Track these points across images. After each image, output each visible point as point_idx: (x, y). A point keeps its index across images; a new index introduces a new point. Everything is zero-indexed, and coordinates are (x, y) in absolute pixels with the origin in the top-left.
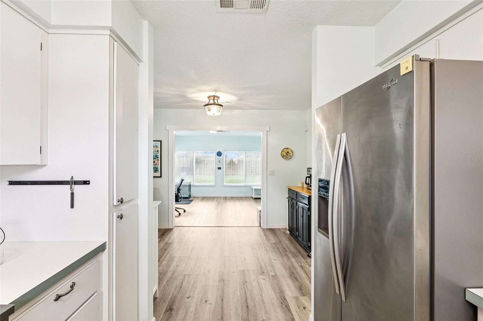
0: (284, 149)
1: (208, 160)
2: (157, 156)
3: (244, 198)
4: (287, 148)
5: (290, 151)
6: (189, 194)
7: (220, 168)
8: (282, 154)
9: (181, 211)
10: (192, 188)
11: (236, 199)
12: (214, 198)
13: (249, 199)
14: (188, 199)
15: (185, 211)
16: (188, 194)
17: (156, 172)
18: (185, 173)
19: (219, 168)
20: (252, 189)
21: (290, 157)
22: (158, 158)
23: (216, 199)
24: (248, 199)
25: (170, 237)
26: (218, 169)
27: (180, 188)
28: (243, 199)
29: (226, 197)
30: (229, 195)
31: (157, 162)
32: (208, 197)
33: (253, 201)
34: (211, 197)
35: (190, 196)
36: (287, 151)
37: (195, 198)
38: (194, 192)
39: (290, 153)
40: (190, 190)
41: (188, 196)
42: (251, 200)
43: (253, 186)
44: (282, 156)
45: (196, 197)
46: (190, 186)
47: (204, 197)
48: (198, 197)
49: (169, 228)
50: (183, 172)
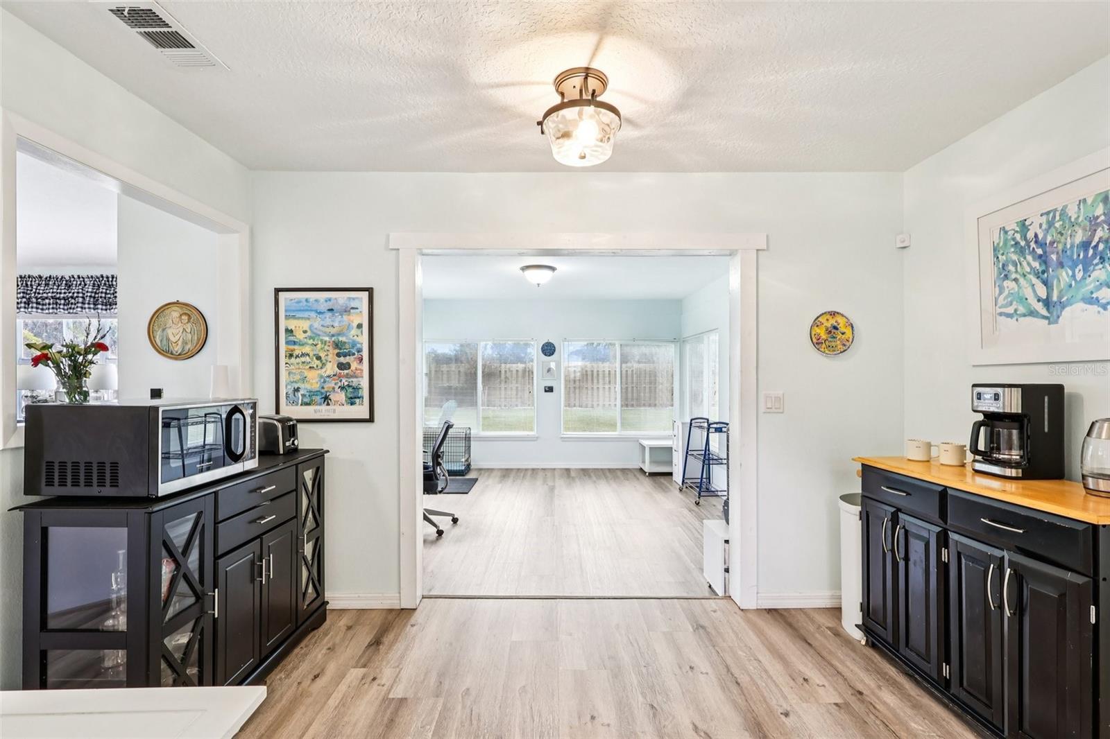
0: (820, 315)
1: (509, 369)
2: (359, 346)
3: (619, 473)
4: (833, 314)
5: (841, 321)
6: (467, 461)
7: (550, 389)
8: (813, 333)
9: (444, 523)
10: (473, 443)
11: (599, 478)
12: (537, 473)
13: (635, 476)
14: (464, 478)
15: (455, 521)
16: (463, 460)
17: (352, 404)
18: (452, 403)
19: (549, 387)
20: (643, 448)
21: (844, 345)
22: (359, 351)
23: (541, 474)
24: (630, 476)
25: (402, 657)
26: (546, 391)
27: (442, 450)
28: (618, 477)
29: (568, 470)
30: (575, 465)
31: (359, 367)
32: (519, 469)
33: (647, 482)
34: (526, 470)
35: (468, 467)
36: (832, 322)
37: (483, 472)
38: (479, 457)
39: (843, 329)
40: (468, 448)
41: (463, 468)
42: (642, 477)
43: (642, 439)
44: (815, 340)
45: (485, 469)
46: (468, 439)
47: (507, 469)
48: (490, 470)
49: (403, 606)
50: (447, 400)
